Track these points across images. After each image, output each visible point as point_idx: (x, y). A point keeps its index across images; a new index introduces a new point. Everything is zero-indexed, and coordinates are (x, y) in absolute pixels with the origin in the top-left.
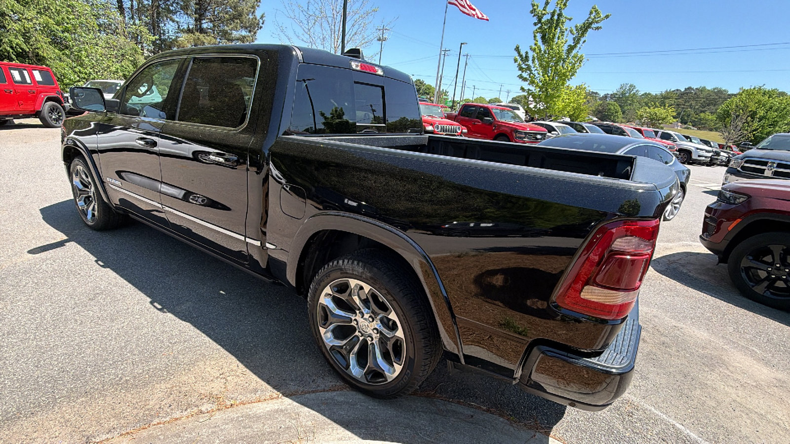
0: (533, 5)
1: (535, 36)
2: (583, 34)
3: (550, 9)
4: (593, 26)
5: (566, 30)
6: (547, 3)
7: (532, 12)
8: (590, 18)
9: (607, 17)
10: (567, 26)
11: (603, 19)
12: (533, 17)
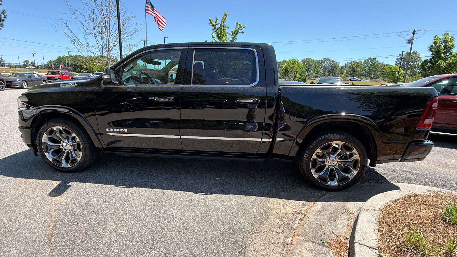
0: (210, 20)
1: (213, 36)
2: (236, 35)
3: (219, 22)
4: (240, 31)
5: (227, 33)
6: (217, 19)
7: (210, 23)
8: (237, 28)
9: (245, 27)
10: (227, 31)
11: (243, 28)
12: (211, 26)
